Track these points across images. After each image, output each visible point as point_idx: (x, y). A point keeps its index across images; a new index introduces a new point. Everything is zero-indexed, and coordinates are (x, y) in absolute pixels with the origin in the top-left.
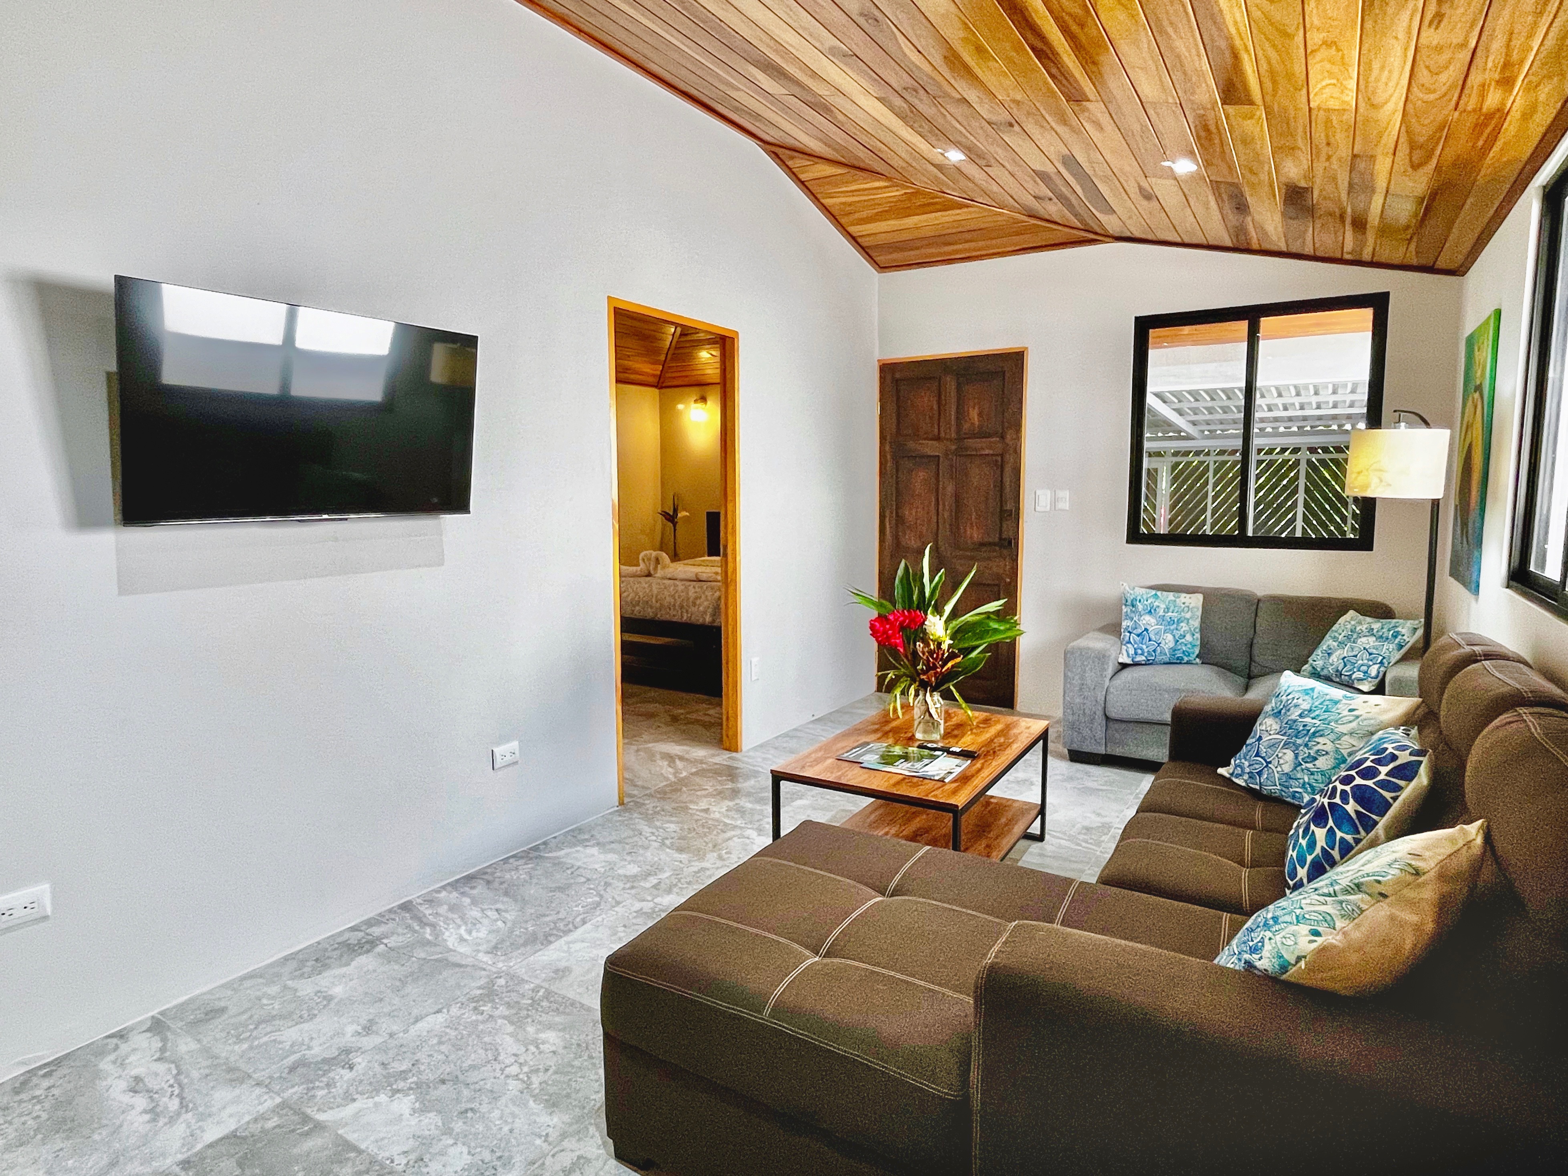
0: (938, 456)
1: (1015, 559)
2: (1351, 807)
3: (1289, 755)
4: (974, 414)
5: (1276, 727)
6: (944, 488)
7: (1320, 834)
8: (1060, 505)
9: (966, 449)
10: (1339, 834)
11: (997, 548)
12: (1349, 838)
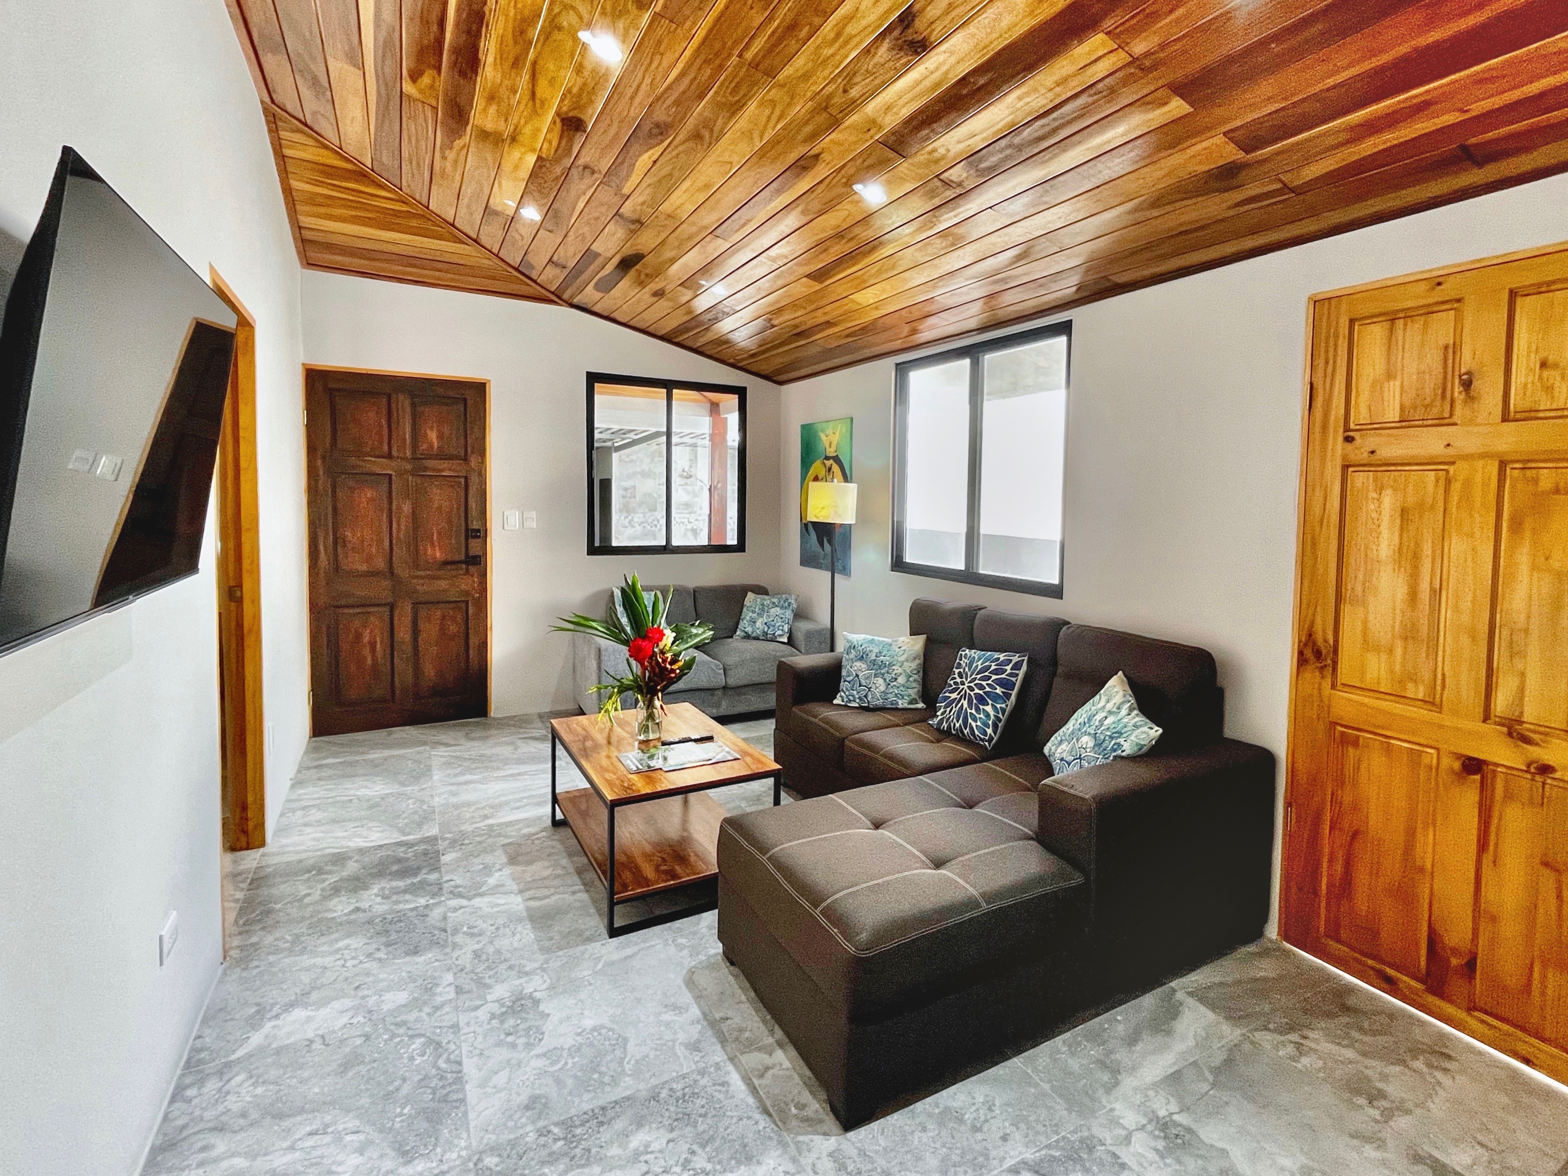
0: (390, 476)
1: (483, 575)
2: (999, 690)
3: (880, 681)
4: (433, 436)
5: (864, 666)
6: (399, 508)
7: (989, 708)
8: (527, 524)
9: (426, 469)
10: (998, 706)
11: (464, 566)
12: (1004, 706)
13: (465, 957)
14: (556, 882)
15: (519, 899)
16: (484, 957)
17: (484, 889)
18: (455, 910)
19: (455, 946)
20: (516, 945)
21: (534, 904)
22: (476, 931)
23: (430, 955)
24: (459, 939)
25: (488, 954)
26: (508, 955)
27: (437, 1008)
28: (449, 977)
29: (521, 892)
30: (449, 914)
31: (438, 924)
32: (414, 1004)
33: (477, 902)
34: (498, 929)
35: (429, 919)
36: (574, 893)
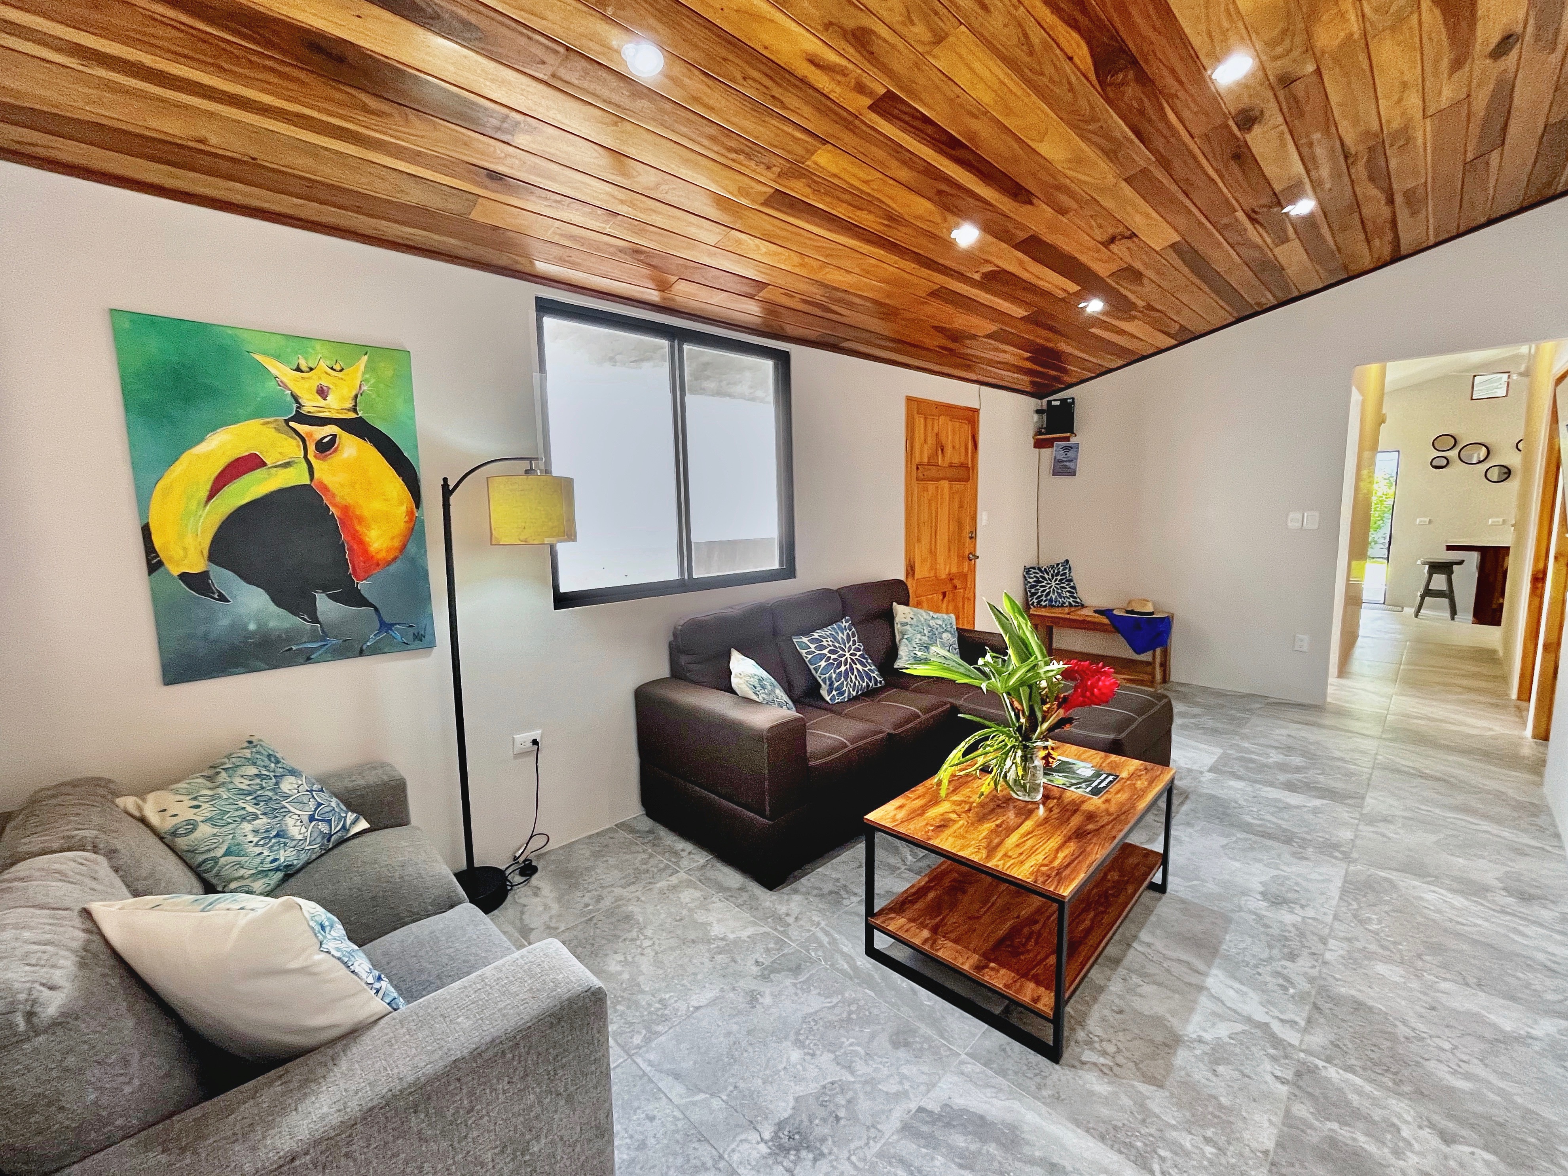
13: (1304, 963)
14: (1151, 969)
15: (1210, 982)
16: (1286, 950)
17: (1239, 1027)
18: (1293, 1023)
19: (1311, 980)
20: (1249, 941)
21: (1200, 965)
22: (1281, 981)
23: (1343, 990)
24: (1304, 986)
25: (1280, 950)
26: (1262, 937)
27: (1349, 940)
28: (1328, 956)
29: (1200, 988)
30: (1303, 1023)
31: (1322, 1020)
32: (1370, 956)
33: (1260, 1015)
34: (1256, 966)
35: (1332, 1037)
36: (1149, 945)
